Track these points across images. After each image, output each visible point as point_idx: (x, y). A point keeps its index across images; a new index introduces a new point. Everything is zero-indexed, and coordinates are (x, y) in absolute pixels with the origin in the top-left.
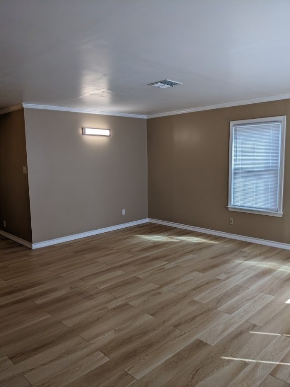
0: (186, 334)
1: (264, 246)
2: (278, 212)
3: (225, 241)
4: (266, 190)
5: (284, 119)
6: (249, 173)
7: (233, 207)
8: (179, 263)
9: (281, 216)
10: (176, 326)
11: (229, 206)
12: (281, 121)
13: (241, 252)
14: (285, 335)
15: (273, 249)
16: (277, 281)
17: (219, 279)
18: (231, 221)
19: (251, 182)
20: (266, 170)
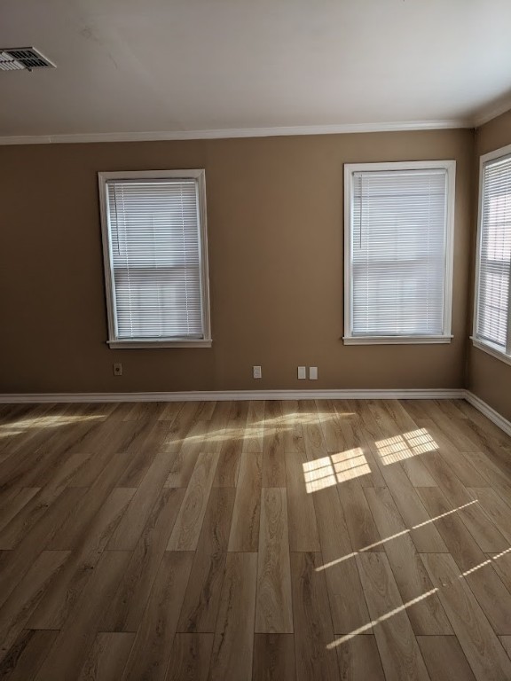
0: (227, 636)
1: (185, 402)
2: (205, 340)
3: (114, 408)
4: (181, 303)
5: (202, 174)
6: (146, 274)
7: (118, 341)
8: (65, 481)
9: (210, 346)
10: (192, 627)
11: (112, 340)
12: (197, 179)
13: (161, 423)
14: (362, 550)
15: (203, 405)
16: (260, 459)
17: (173, 489)
18: (118, 370)
19: (152, 291)
20: (178, 267)
